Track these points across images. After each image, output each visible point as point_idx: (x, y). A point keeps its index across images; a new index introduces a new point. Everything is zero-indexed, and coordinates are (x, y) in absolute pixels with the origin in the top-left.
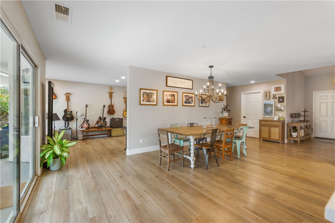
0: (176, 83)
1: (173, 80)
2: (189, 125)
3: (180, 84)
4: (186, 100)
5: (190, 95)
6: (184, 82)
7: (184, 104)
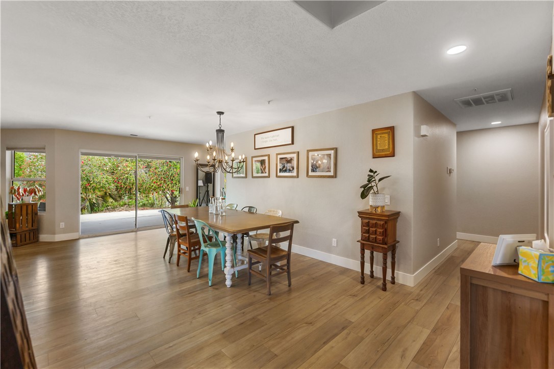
0: (266, 141)
1: (262, 138)
2: (246, 210)
3: (272, 141)
4: (281, 167)
5: (288, 156)
6: (278, 136)
7: (279, 174)
